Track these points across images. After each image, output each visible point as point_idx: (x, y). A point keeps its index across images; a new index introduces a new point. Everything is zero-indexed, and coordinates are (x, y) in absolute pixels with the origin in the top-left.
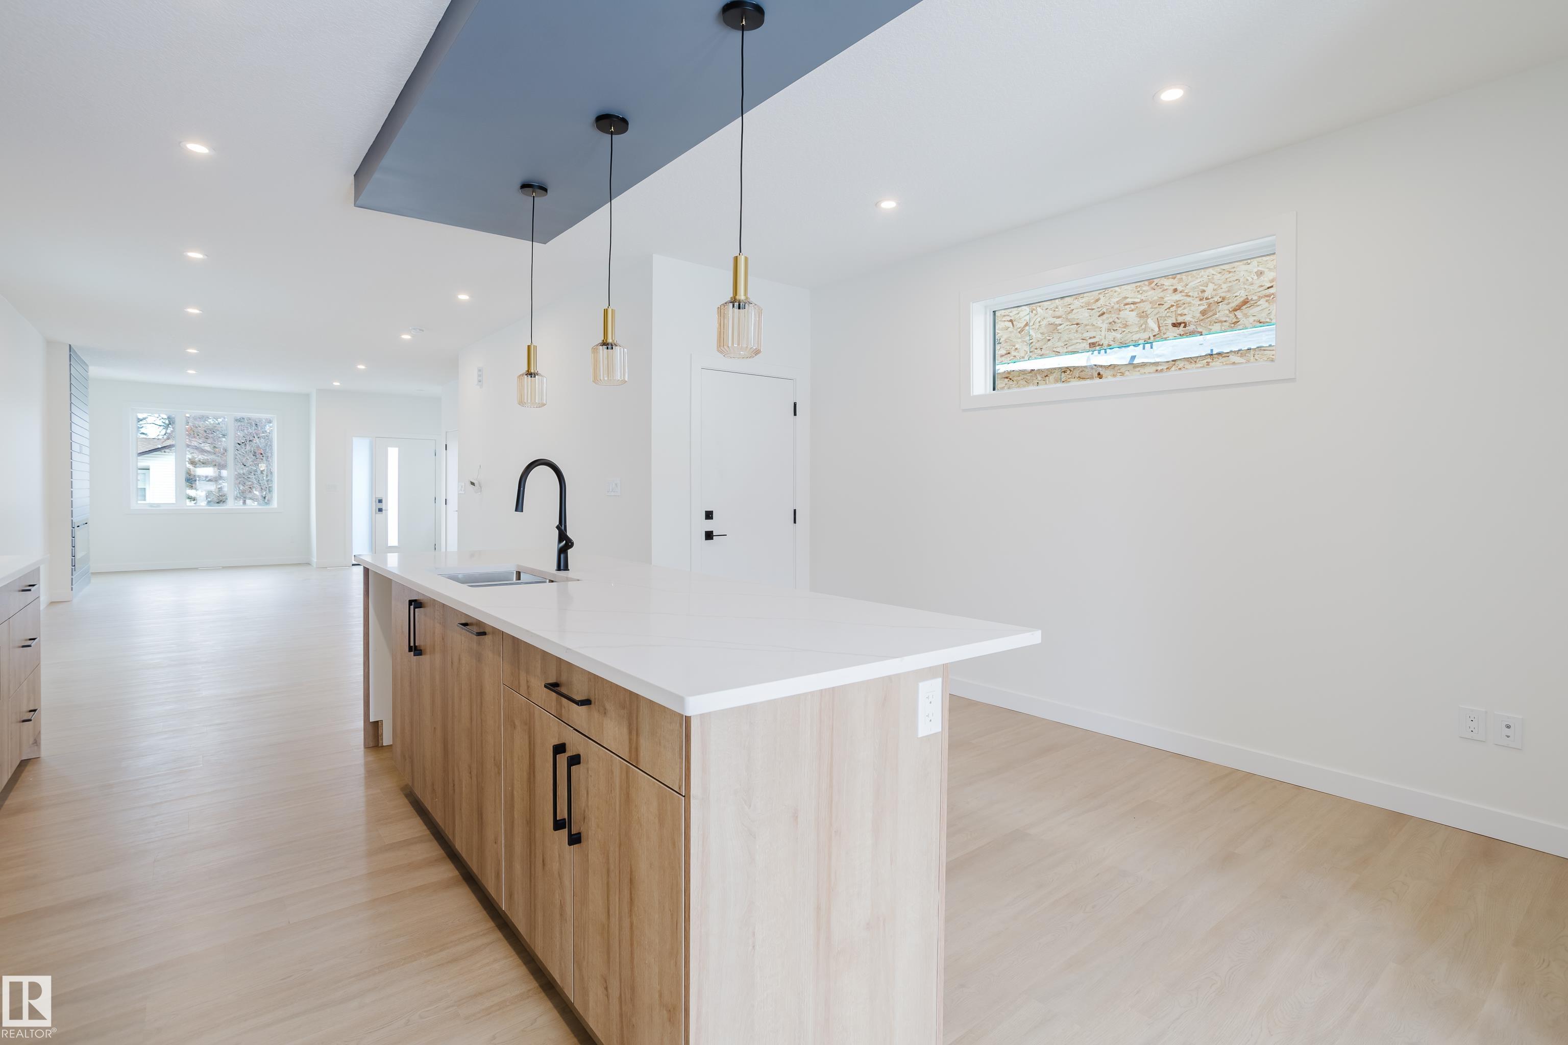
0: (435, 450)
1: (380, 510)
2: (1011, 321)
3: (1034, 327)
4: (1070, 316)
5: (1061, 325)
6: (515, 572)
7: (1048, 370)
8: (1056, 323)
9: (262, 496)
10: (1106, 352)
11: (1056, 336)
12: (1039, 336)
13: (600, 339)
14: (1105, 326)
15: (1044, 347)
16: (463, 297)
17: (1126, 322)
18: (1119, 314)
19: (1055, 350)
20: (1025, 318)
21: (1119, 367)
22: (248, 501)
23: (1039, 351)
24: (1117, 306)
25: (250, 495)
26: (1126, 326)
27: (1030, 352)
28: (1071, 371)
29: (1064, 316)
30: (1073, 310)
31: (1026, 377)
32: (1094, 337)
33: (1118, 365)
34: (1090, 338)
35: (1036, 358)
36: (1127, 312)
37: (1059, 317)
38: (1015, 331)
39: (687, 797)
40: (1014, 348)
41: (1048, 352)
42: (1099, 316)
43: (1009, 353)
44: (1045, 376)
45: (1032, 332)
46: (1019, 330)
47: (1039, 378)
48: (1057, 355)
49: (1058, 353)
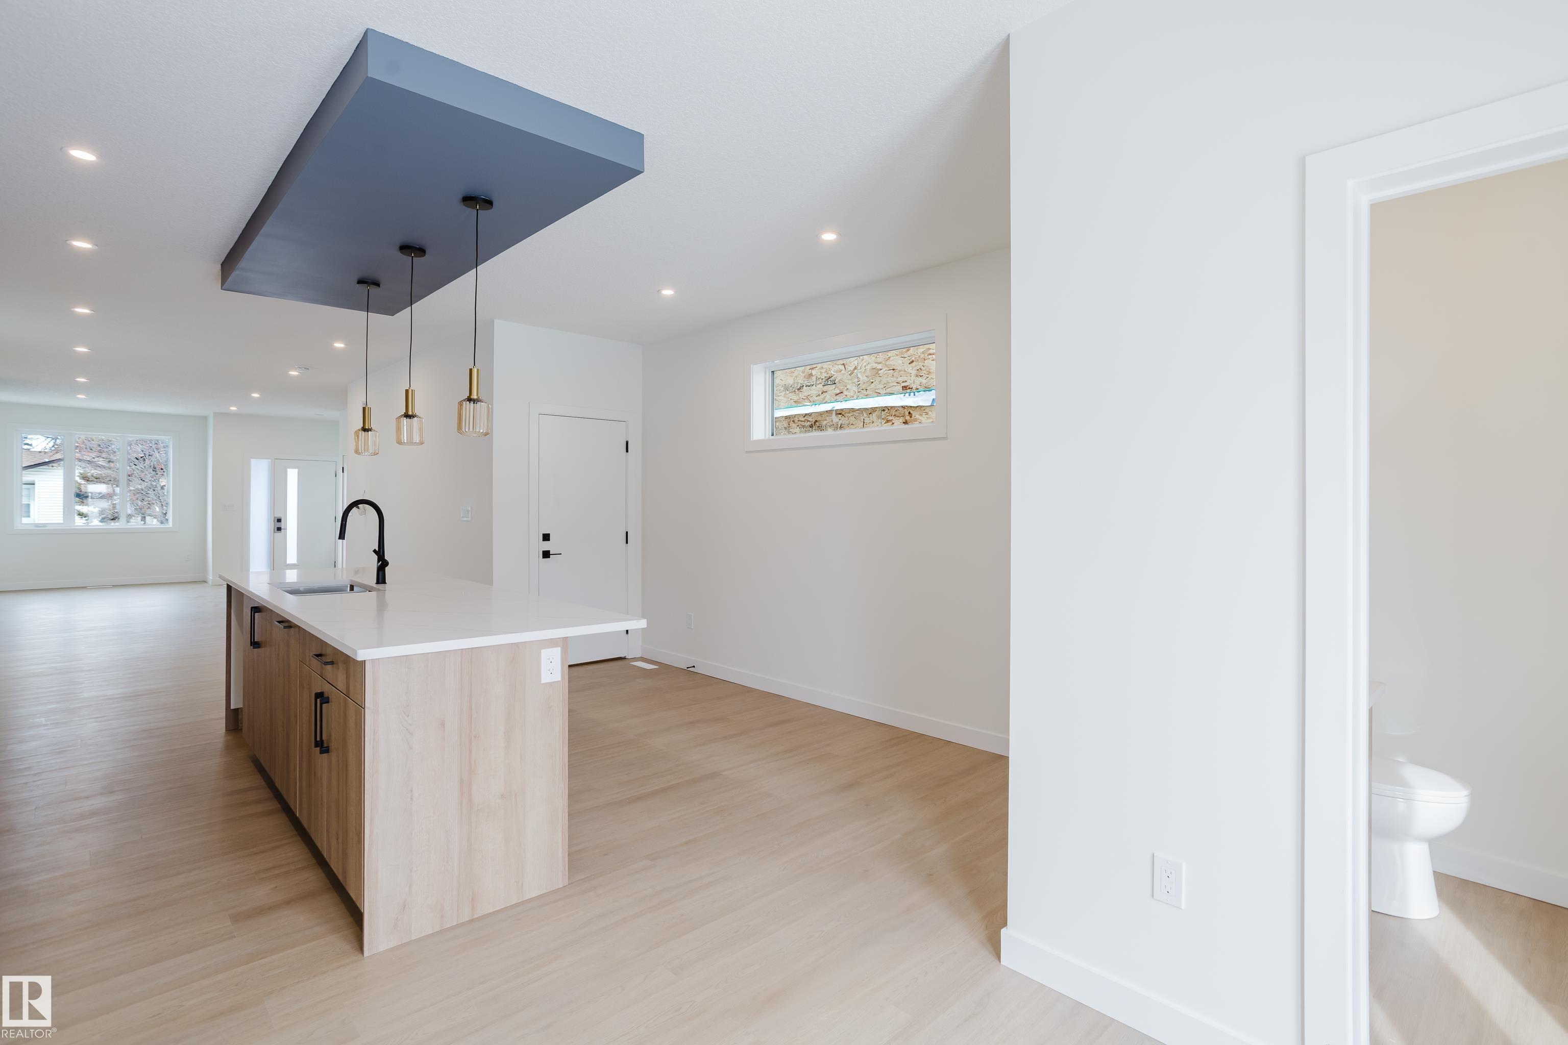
0: (336, 472)
1: (279, 529)
2: (843, 364)
3: (861, 370)
4: (888, 363)
5: (881, 369)
6: (349, 586)
7: (871, 408)
8: (878, 368)
9: (163, 513)
10: (914, 395)
11: (878, 379)
12: (865, 378)
13: (403, 411)
14: (914, 372)
15: (868, 388)
16: (339, 345)
17: (930, 369)
18: (924, 363)
19: (876, 391)
20: (854, 363)
21: (923, 408)
22: (148, 518)
23: (864, 392)
24: (922, 356)
25: (148, 512)
26: (929, 373)
27: (859, 392)
28: (889, 410)
29: (883, 362)
30: (890, 357)
31: (854, 413)
32: (906, 381)
33: (923, 406)
34: (903, 382)
35: (862, 398)
36: (930, 361)
37: (879, 363)
38: (847, 374)
39: (364, 708)
40: (846, 388)
41: (871, 393)
42: (909, 364)
43: (842, 393)
44: (870, 414)
45: (859, 375)
46: (850, 373)
47: (865, 415)
48: (878, 396)
49: (879, 394)
